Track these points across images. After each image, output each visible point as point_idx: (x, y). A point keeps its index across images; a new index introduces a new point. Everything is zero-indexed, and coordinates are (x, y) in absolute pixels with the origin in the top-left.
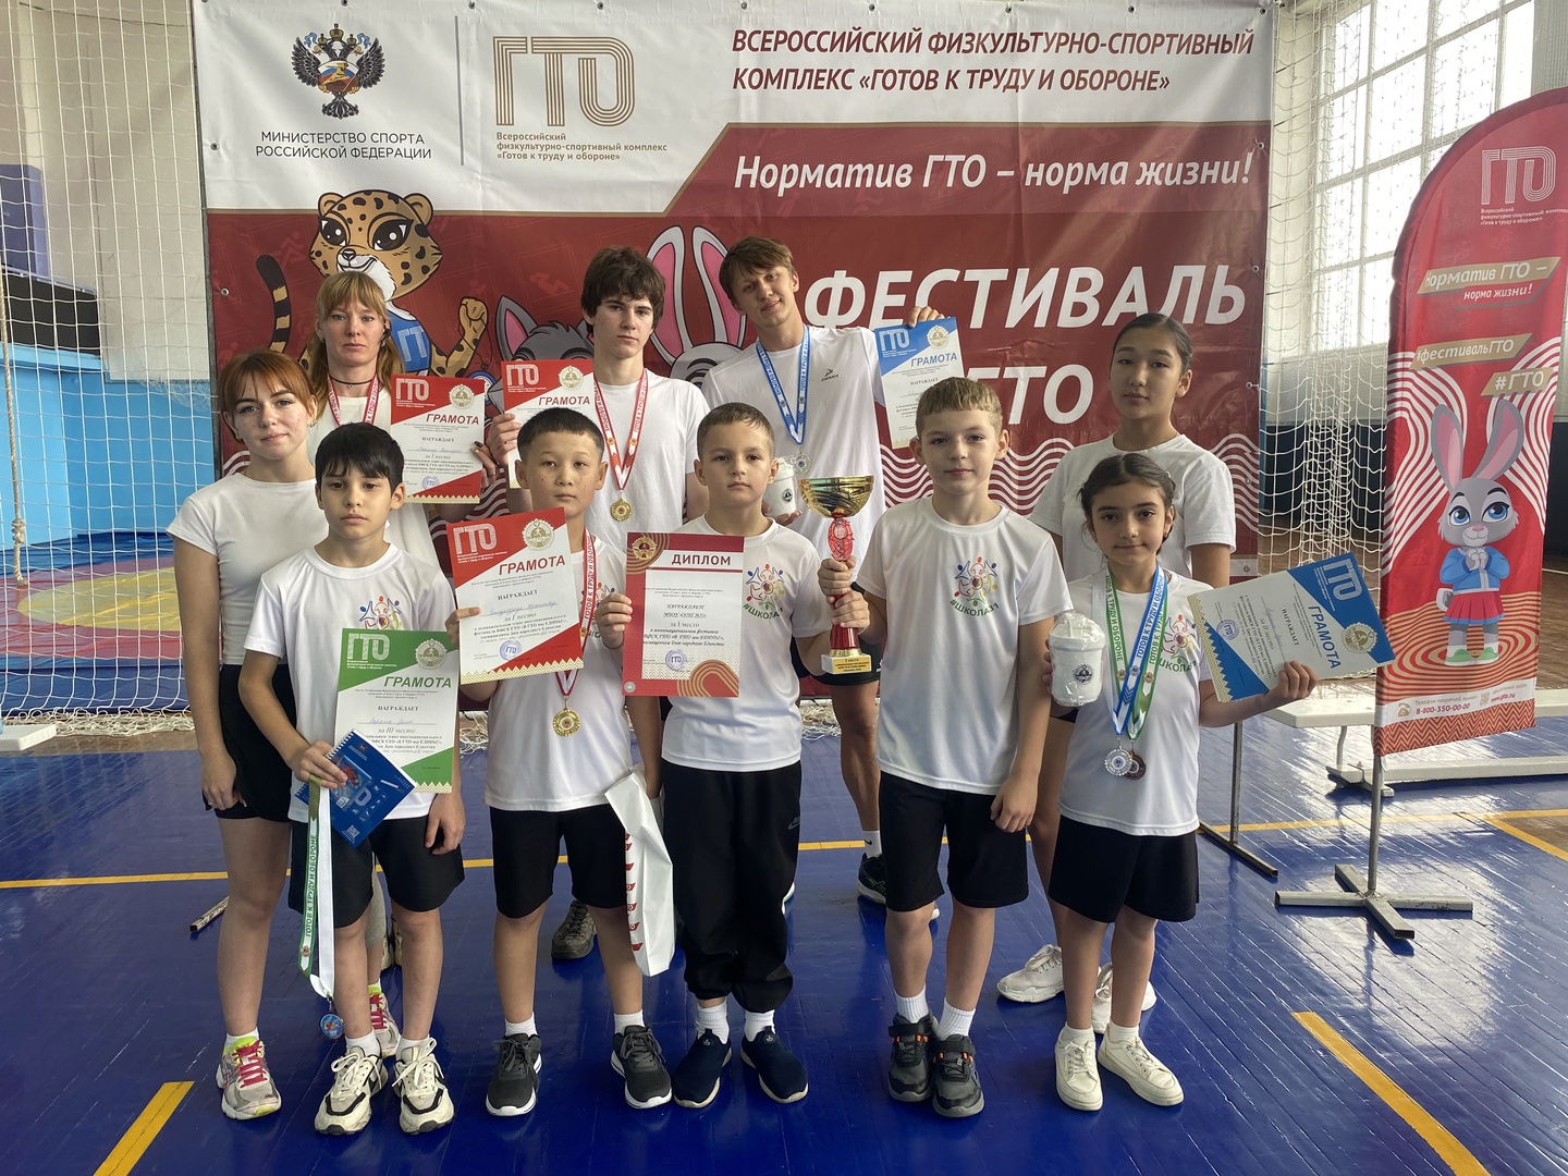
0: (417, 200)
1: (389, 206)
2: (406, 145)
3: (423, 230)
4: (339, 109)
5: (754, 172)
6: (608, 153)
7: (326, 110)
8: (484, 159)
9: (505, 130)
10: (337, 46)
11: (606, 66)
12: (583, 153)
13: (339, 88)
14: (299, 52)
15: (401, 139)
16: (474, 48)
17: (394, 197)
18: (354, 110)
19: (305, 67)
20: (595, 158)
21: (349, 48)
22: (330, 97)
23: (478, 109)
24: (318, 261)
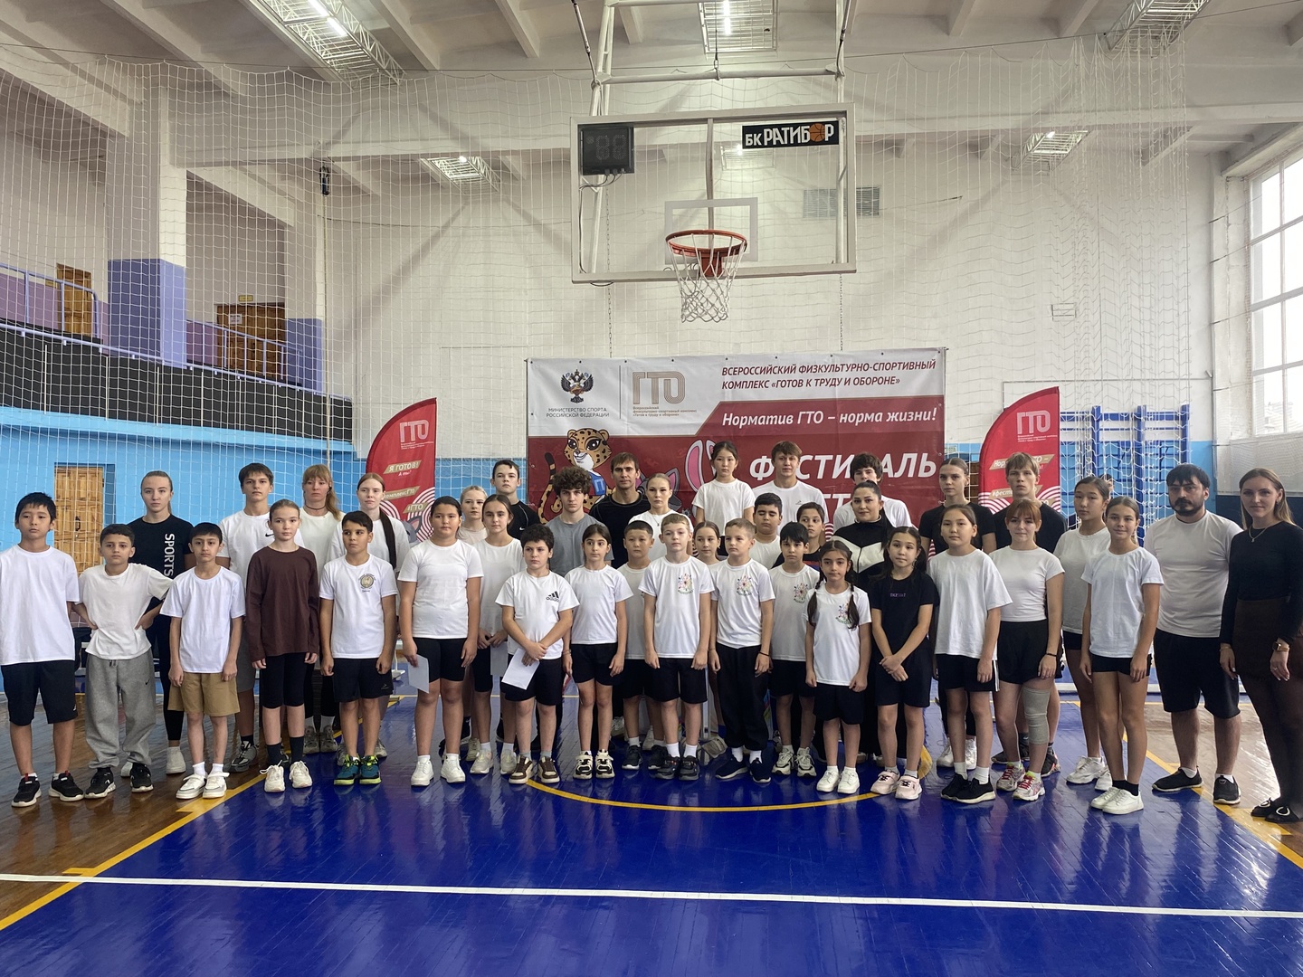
0: (603, 432)
1: (593, 434)
2: (600, 412)
3: (605, 443)
4: (577, 400)
5: (730, 419)
6: (675, 413)
7: (572, 400)
8: (628, 417)
9: (636, 406)
10: (577, 377)
11: (674, 382)
12: (665, 413)
13: (577, 392)
14: (564, 379)
15: (598, 409)
16: (626, 376)
17: (595, 431)
18: (582, 400)
19: (565, 385)
20: (669, 415)
21: (581, 378)
22: (574, 395)
23: (627, 399)
24: (567, 455)
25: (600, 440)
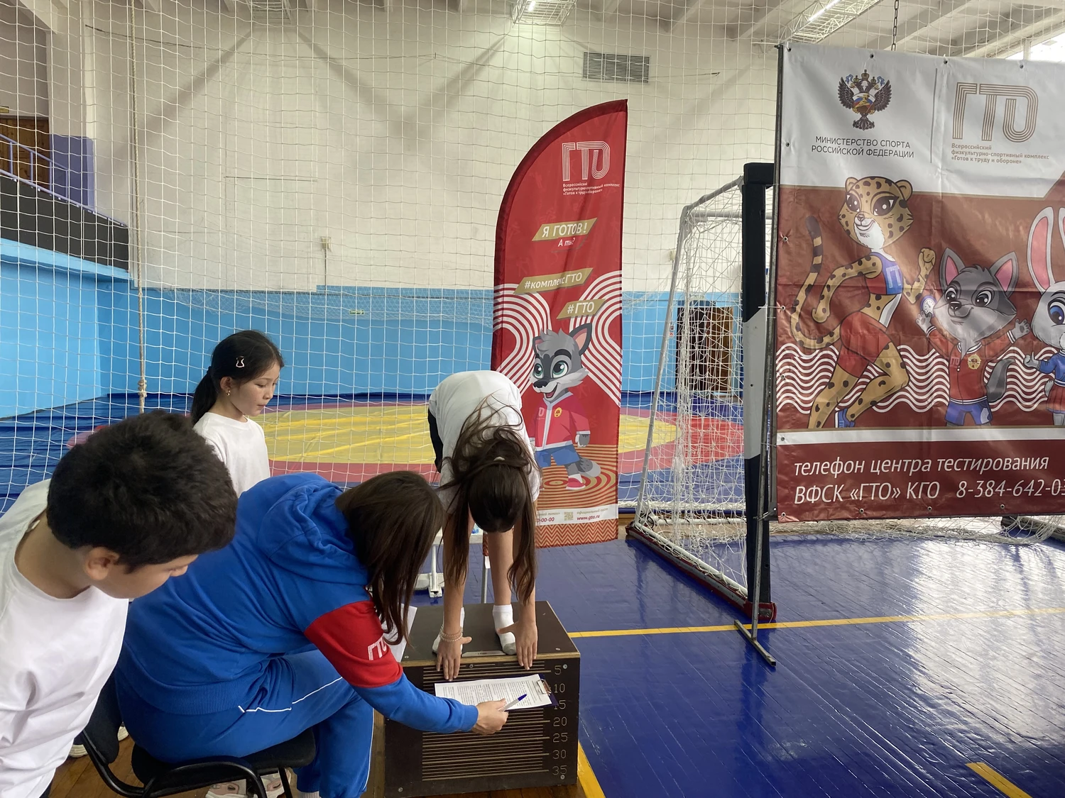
0: (904, 184)
1: (885, 187)
2: (900, 149)
3: (903, 204)
4: (864, 124)
6: (1015, 159)
7: (856, 124)
8: (944, 160)
9: (957, 142)
10: (865, 84)
11: (1021, 105)
12: (1001, 158)
13: (864, 110)
15: (897, 144)
16: (944, 90)
17: (889, 182)
18: (872, 125)
19: (846, 97)
20: (1007, 162)
22: (858, 116)
23: (943, 128)
25: (895, 198)
